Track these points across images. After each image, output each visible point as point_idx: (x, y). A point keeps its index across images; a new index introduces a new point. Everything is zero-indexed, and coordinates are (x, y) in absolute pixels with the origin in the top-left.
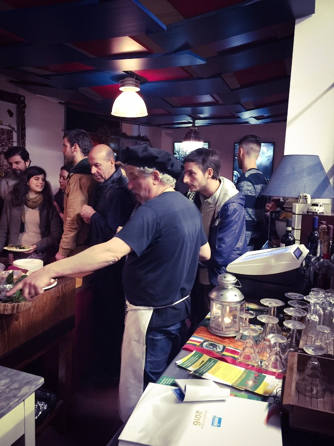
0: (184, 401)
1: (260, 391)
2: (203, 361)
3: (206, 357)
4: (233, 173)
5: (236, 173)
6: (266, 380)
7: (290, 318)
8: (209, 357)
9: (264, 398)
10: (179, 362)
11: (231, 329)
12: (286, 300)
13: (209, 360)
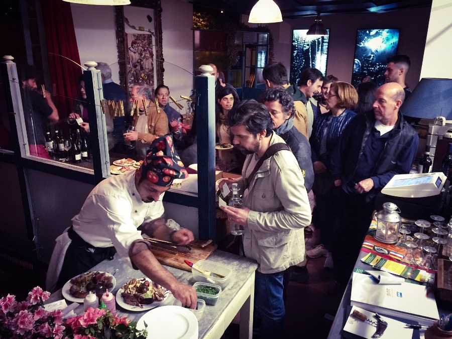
0: (380, 283)
1: (417, 279)
2: (377, 260)
3: (378, 257)
4: (354, 61)
5: (357, 61)
6: (420, 273)
7: (436, 235)
8: (381, 257)
9: (421, 283)
10: (363, 259)
11: (392, 238)
12: (432, 221)
13: (381, 259)
